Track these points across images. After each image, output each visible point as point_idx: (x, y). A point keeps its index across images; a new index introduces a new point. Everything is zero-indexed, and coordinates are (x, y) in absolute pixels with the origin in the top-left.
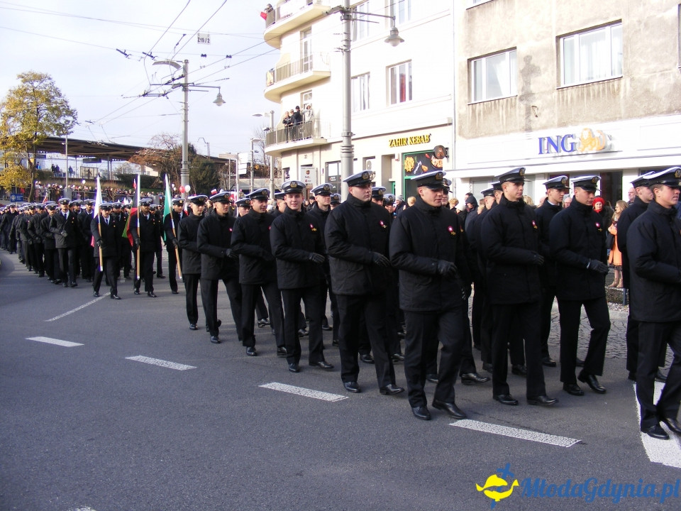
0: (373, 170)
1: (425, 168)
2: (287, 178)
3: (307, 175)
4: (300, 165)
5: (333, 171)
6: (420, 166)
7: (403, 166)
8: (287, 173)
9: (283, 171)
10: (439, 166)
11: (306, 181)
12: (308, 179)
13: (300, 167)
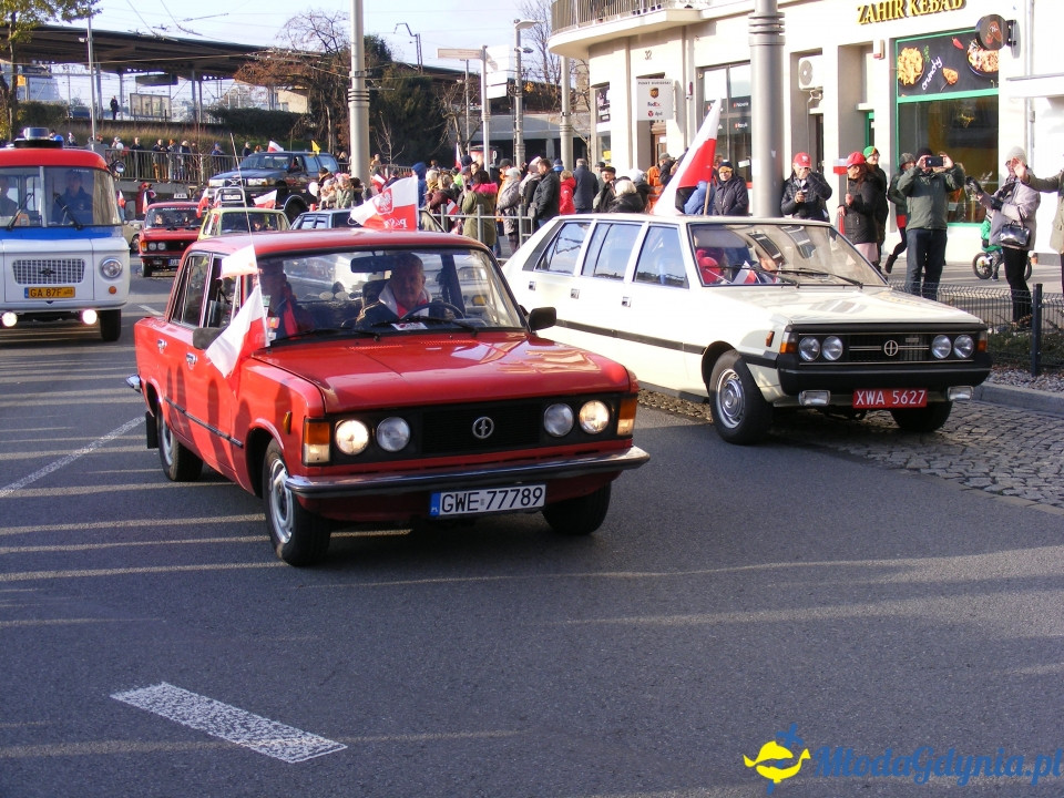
0: (814, 84)
1: (951, 75)
2: (603, 108)
3: (652, 100)
4: (635, 74)
5: (715, 88)
6: (939, 72)
7: (894, 72)
8: (604, 97)
9: (593, 91)
10: (988, 68)
11: (651, 114)
12: (654, 109)
13: (634, 82)
